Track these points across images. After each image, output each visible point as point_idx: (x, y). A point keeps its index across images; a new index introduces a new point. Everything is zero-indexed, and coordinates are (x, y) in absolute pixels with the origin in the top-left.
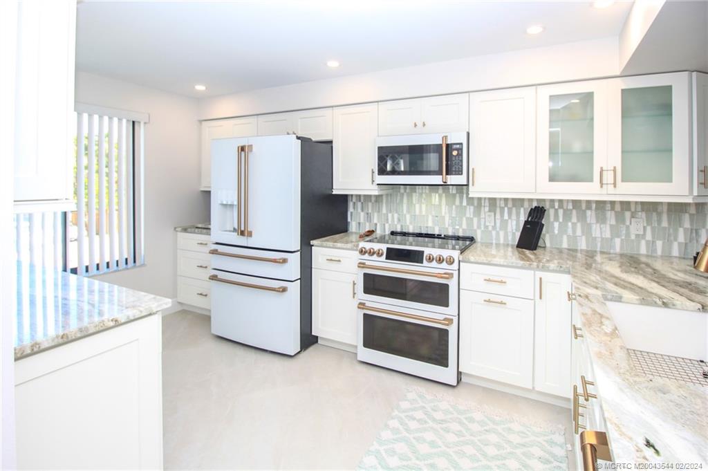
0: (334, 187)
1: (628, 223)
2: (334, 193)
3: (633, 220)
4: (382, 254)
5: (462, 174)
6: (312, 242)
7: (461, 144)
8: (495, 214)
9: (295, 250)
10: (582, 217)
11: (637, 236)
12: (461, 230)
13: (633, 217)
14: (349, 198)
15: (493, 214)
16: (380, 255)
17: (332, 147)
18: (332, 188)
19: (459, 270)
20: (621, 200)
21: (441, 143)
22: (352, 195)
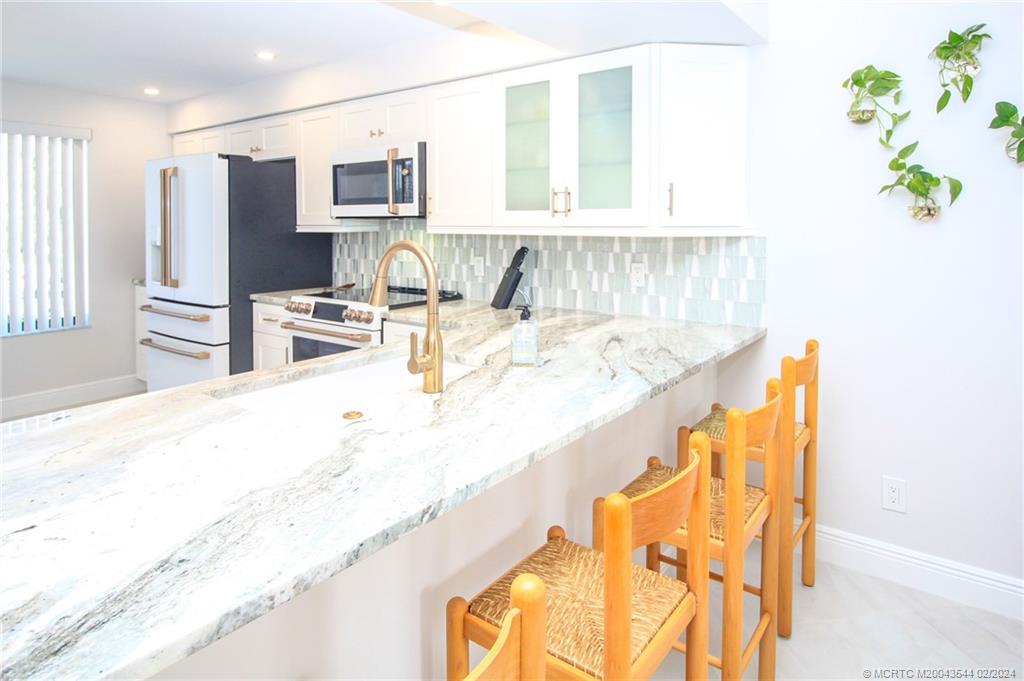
0: (298, 223)
1: (628, 271)
2: (298, 231)
3: (634, 265)
4: (309, 311)
5: (412, 202)
6: (253, 297)
7: (411, 159)
8: (485, 260)
9: (221, 304)
10: (579, 263)
11: (639, 289)
12: (449, 283)
13: (633, 261)
14: (335, 239)
15: (482, 259)
16: (307, 311)
17: (295, 167)
18: (296, 225)
19: (382, 331)
20: (622, 235)
21: (385, 158)
22: (338, 234)
